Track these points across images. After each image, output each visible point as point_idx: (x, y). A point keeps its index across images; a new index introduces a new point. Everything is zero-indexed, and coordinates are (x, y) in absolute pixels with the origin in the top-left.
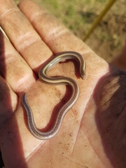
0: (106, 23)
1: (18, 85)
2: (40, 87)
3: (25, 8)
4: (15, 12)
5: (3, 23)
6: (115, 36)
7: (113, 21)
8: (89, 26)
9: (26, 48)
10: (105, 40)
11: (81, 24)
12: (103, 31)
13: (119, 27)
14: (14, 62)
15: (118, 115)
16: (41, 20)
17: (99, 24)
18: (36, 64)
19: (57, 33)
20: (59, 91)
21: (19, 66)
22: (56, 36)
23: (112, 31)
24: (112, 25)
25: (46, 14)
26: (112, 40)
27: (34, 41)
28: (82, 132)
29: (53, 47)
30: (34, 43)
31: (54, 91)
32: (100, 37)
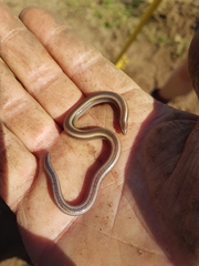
0: (163, 17)
1: (36, 144)
2: (67, 143)
3: (33, 23)
4: (20, 33)
5: (4, 52)
6: (178, 38)
7: (174, 14)
8: (137, 21)
9: (43, 89)
10: (162, 45)
11: (124, 19)
12: (158, 29)
13: (185, 23)
14: (27, 111)
15: (169, 174)
16: (59, 43)
17: (151, 18)
18: (59, 112)
19: (85, 62)
20: (93, 148)
21: (34, 116)
22: (84, 66)
23: (174, 29)
24: (173, 19)
25: (66, 32)
26: (173, 44)
27: (53, 77)
28: (125, 199)
29: (81, 84)
30: (53, 81)
31: (86, 148)
32: (153, 39)
